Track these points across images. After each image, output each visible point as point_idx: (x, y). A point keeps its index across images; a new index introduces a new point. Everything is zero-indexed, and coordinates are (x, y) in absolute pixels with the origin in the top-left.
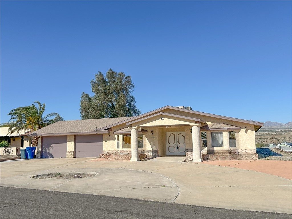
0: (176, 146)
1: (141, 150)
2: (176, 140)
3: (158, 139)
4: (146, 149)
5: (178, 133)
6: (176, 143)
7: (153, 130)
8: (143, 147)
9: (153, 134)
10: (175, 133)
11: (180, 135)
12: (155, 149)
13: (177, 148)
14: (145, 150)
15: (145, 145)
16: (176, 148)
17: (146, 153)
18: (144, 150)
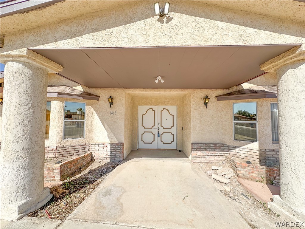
0: (155, 132)
2: (158, 120)
3: (123, 117)
4: (92, 140)
5: (161, 108)
6: (156, 126)
7: (112, 95)
8: (85, 136)
9: (111, 103)
10: (155, 108)
13: (158, 136)
14: (91, 143)
15: (91, 131)
16: (156, 135)
17: (92, 149)
18: (87, 143)
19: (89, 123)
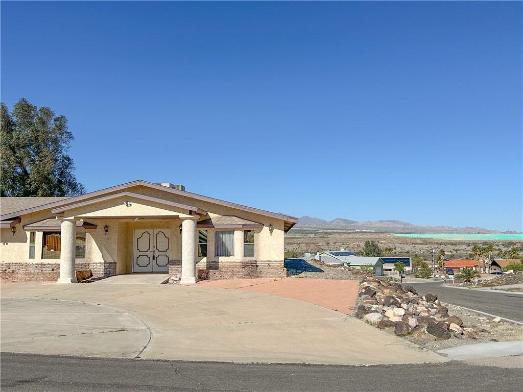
0: (151, 255)
1: (80, 263)
2: (153, 243)
3: (116, 241)
4: (91, 260)
5: (156, 231)
6: (151, 249)
7: (107, 224)
8: (86, 257)
9: (107, 231)
10: (150, 231)
11: (161, 236)
12: (110, 260)
13: (154, 259)
14: (90, 262)
15: (90, 253)
16: (151, 258)
17: (91, 267)
18: (87, 262)
19: (89, 247)
